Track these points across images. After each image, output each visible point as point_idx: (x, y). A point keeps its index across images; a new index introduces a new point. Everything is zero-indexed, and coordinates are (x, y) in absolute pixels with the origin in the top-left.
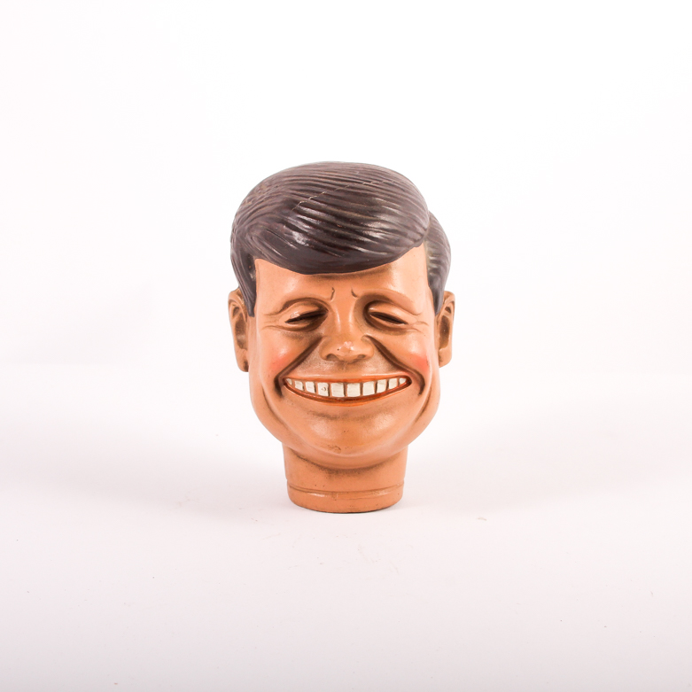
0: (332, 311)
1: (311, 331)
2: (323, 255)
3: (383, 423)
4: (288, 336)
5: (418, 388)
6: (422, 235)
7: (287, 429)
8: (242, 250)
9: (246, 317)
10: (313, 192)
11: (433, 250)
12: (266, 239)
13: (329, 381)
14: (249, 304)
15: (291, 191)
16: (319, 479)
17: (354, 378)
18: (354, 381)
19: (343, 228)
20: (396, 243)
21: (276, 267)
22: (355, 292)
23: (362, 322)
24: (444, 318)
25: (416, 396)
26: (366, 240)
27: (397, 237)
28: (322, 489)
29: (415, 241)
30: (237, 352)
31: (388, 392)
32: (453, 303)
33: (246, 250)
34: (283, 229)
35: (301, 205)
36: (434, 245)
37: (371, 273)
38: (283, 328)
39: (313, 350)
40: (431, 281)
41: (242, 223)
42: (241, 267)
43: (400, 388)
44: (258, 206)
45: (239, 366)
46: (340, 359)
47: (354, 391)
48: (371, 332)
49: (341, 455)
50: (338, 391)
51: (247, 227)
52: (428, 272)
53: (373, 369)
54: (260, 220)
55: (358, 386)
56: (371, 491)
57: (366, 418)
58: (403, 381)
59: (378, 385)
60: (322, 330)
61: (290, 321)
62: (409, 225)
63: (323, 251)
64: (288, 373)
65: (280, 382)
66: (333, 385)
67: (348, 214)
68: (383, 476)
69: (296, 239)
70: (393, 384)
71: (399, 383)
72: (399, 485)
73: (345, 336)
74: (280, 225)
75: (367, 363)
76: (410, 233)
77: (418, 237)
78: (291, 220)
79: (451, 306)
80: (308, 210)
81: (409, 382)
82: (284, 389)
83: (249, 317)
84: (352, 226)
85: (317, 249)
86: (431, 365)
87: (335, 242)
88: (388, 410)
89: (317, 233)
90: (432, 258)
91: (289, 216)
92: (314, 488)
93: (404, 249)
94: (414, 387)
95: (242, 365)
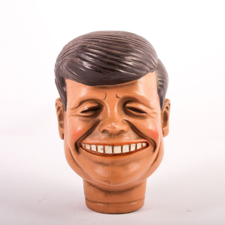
0: (106, 106)
1: (94, 117)
2: (99, 74)
3: (134, 167)
4: (82, 120)
5: (153, 148)
6: (154, 66)
7: (83, 170)
8: (59, 75)
9: (64, 112)
10: (95, 41)
11: (160, 75)
12: (69, 67)
13: (104, 145)
14: (64, 104)
15: (83, 42)
16: (100, 196)
17: (118, 143)
18: (118, 145)
19: (110, 59)
20: (140, 69)
21: (76, 83)
22: (118, 96)
23: (122, 112)
24: (165, 112)
25: (152, 152)
26: (124, 65)
27: (141, 65)
28: (102, 201)
29: (151, 69)
30: (59, 130)
31: (136, 150)
32: (169, 104)
33: (61, 75)
34: (78, 61)
35: (88, 47)
36: (160, 72)
37: (127, 85)
38: (79, 116)
39: (95, 128)
40: (159, 92)
41: (59, 61)
42: (59, 85)
43: (143, 148)
44: (67, 51)
45: (60, 136)
46: (110, 132)
47: (117, 150)
48: (127, 118)
49: (111, 185)
50: (109, 150)
51: (60, 62)
52: (158, 86)
53: (128, 138)
54: (67, 58)
55: (120, 147)
56: (128, 202)
57: (124, 165)
58: (144, 145)
59: (131, 147)
60: (100, 117)
61: (83, 112)
62: (148, 59)
63: (100, 72)
64: (82, 140)
65: (78, 145)
66: (106, 147)
67: (114, 51)
68: (134, 194)
69: (85, 65)
70: (139, 146)
71: (142, 145)
72: (142, 199)
73: (113, 120)
74: (76, 59)
75: (125, 135)
76: (148, 64)
77: (152, 67)
78: (83, 56)
79: (168, 106)
80: (92, 50)
81: (148, 145)
82: (81, 149)
83: (65, 112)
84: (116, 58)
85: (96, 71)
86: (159, 136)
87: (107, 66)
88: (136, 160)
89: (96, 62)
90: (159, 79)
91: (81, 53)
92: (98, 201)
93: (145, 72)
94: (150, 148)
95: (62, 136)
